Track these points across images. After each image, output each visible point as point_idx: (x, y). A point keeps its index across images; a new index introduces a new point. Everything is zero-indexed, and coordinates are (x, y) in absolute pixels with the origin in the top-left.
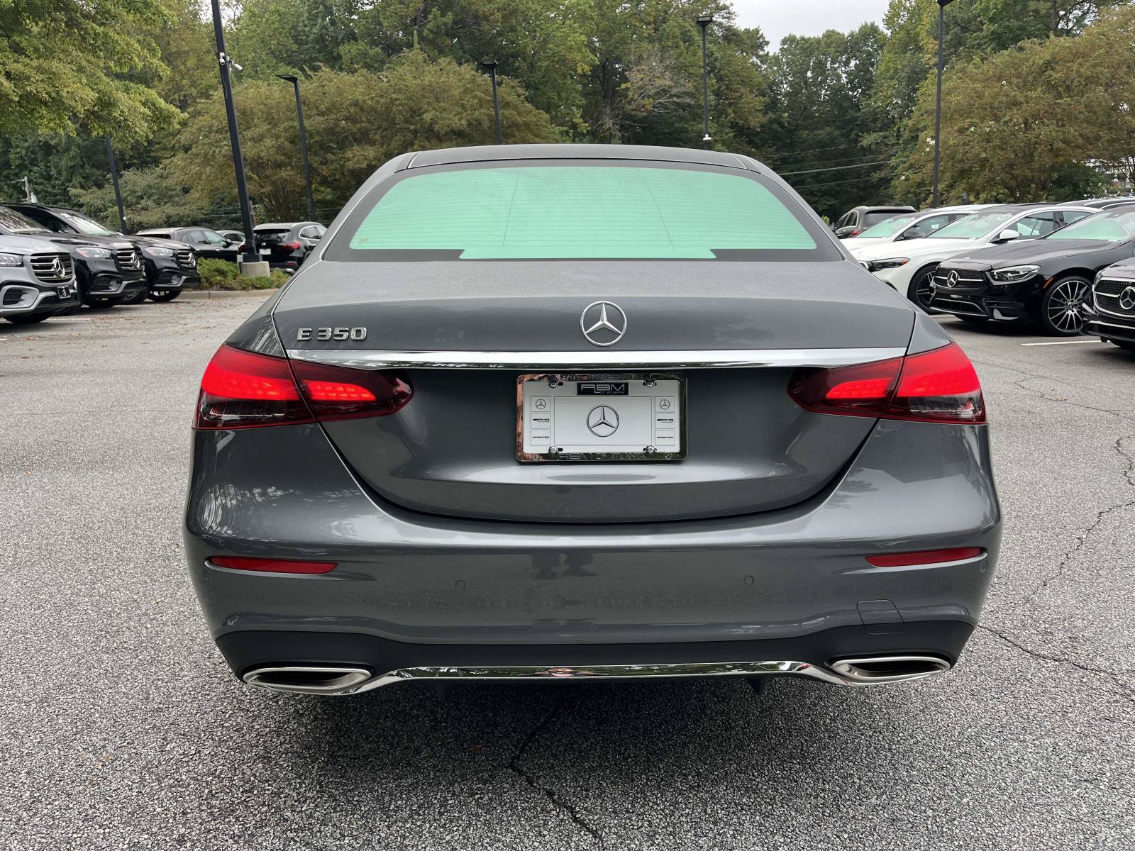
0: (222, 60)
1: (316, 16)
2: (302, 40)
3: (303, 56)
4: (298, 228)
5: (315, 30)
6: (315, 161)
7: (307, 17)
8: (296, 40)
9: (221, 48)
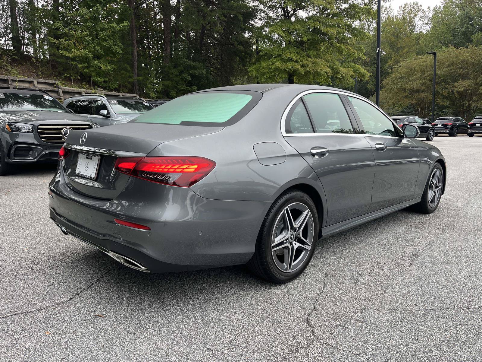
0: (378, 51)
1: (464, 23)
2: (456, 34)
3: (455, 42)
4: (404, 119)
5: (462, 30)
6: (438, 88)
7: (460, 25)
8: (453, 35)
9: (378, 46)
